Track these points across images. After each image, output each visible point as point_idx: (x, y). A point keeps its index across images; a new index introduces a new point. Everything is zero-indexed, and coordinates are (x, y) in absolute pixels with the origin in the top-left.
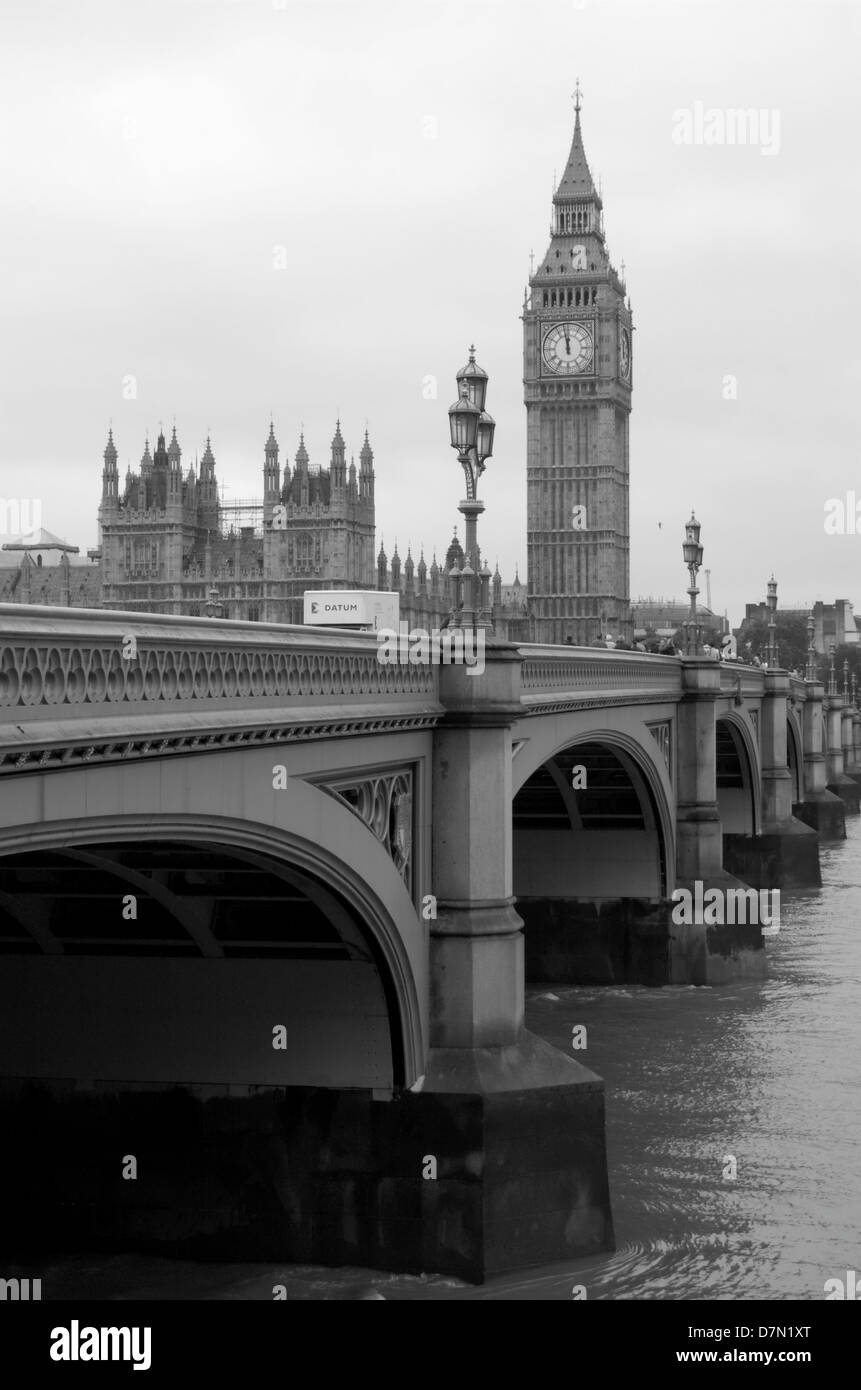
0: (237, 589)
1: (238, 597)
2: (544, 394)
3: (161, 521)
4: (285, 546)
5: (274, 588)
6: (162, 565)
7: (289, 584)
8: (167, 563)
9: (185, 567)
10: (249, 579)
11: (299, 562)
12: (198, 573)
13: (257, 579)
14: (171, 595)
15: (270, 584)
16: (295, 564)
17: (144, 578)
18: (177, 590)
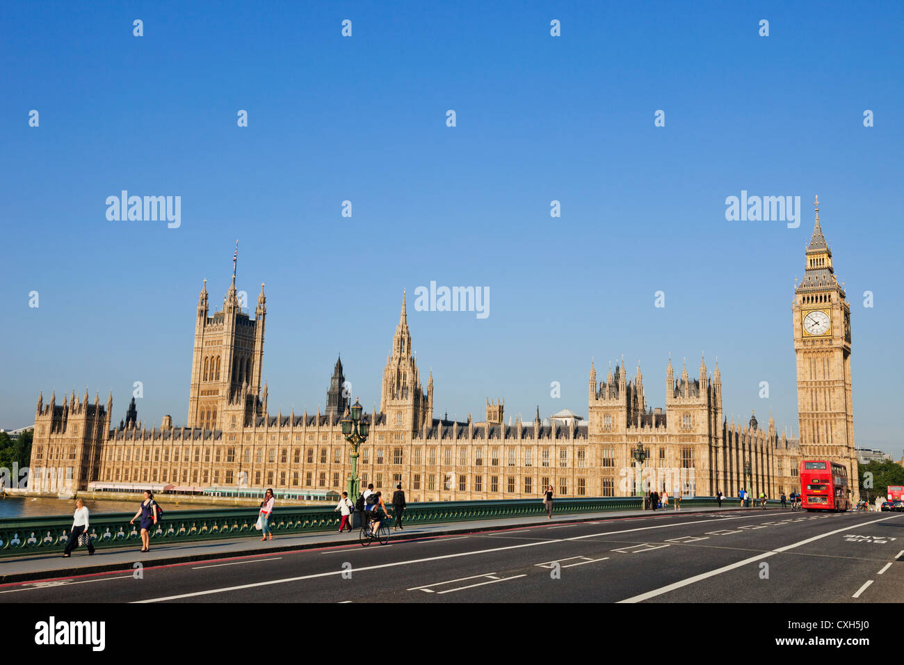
0: (654, 438)
1: (654, 442)
2: (805, 345)
3: (616, 405)
4: (677, 417)
5: (672, 438)
6: (617, 426)
7: (680, 436)
8: (619, 425)
9: (628, 426)
10: (660, 433)
11: (684, 425)
12: (634, 430)
13: (664, 433)
14: (622, 440)
15: (670, 436)
16: (682, 426)
17: (609, 432)
18: (624, 438)
